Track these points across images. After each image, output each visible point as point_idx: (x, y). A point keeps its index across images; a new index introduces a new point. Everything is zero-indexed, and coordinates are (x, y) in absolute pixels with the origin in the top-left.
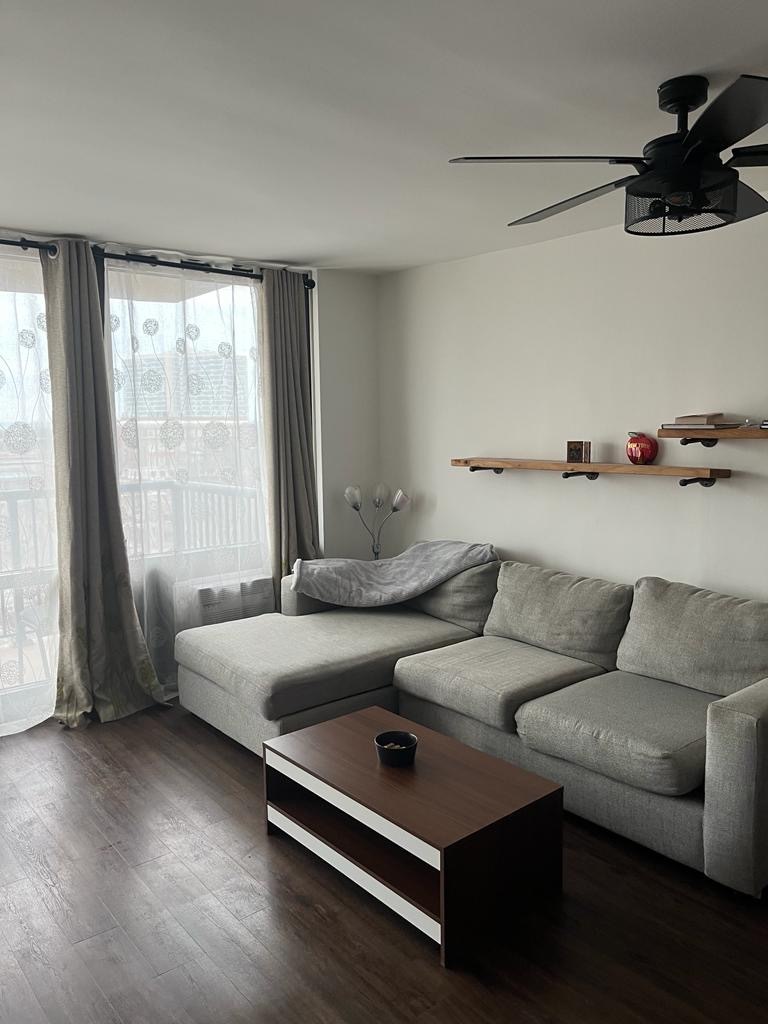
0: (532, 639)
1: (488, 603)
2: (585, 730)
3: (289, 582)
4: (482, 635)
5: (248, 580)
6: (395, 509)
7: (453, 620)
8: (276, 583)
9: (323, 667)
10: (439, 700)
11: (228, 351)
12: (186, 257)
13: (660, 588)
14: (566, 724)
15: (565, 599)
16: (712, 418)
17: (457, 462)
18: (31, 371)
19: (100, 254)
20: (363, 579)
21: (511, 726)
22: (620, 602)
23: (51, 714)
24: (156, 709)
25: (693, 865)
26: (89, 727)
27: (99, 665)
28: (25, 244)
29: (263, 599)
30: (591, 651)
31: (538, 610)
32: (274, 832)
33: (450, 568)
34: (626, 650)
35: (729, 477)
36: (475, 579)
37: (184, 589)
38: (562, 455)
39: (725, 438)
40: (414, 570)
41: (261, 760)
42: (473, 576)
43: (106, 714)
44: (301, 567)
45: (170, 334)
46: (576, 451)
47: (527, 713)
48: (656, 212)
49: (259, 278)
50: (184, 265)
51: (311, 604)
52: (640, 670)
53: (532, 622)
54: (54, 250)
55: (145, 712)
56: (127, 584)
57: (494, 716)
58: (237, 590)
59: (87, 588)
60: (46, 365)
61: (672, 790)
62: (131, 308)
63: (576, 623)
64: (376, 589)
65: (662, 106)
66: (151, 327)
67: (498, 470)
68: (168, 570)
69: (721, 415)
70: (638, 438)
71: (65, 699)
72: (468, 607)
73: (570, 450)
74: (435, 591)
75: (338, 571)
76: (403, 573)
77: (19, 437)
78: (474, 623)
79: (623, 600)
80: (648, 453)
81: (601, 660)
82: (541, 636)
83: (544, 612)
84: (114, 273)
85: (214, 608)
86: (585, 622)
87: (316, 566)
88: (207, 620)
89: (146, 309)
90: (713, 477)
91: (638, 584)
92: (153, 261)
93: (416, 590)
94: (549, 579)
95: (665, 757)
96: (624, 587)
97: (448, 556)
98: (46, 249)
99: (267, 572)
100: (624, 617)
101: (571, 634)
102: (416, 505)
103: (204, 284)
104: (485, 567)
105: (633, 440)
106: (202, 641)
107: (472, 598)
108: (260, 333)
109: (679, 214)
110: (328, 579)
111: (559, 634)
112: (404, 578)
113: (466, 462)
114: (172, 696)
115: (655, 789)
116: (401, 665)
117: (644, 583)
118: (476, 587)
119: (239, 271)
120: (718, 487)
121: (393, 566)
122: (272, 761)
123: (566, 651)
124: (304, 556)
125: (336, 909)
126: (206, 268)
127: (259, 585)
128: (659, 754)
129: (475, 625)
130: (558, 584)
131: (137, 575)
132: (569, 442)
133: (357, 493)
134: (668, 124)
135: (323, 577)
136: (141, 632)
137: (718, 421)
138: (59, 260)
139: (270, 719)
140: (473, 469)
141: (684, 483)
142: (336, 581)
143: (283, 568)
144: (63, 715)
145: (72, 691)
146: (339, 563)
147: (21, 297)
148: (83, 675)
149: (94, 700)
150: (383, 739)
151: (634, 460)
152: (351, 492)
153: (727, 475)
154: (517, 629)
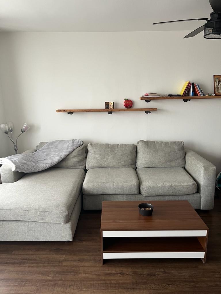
2: (167, 185)
4: (87, 169)
6: (23, 131)
7: (74, 167)
14: (160, 185)
15: (119, 151)
22: (133, 149)
30: (131, 165)
31: (111, 156)
35: (156, 110)
36: (80, 151)
38: (104, 107)
42: (79, 150)
47: (145, 186)
51: (21, 176)
53: (110, 161)
63: (125, 158)
64: (41, 163)
70: (127, 101)
72: (80, 162)
73: (106, 105)
74: (65, 159)
76: (48, 155)
78: (82, 166)
82: (114, 164)
83: (113, 157)
86: (128, 157)
91: (138, 143)
93: (59, 159)
104: (82, 147)
107: (80, 158)
110: (23, 163)
111: (121, 162)
113: (64, 111)
117: (141, 142)
118: (81, 154)
130: (113, 147)
132: (106, 102)
133: (7, 127)
135: (21, 163)
142: (26, 163)
151: (126, 107)
152: (4, 126)
153: (154, 110)
154: (104, 164)
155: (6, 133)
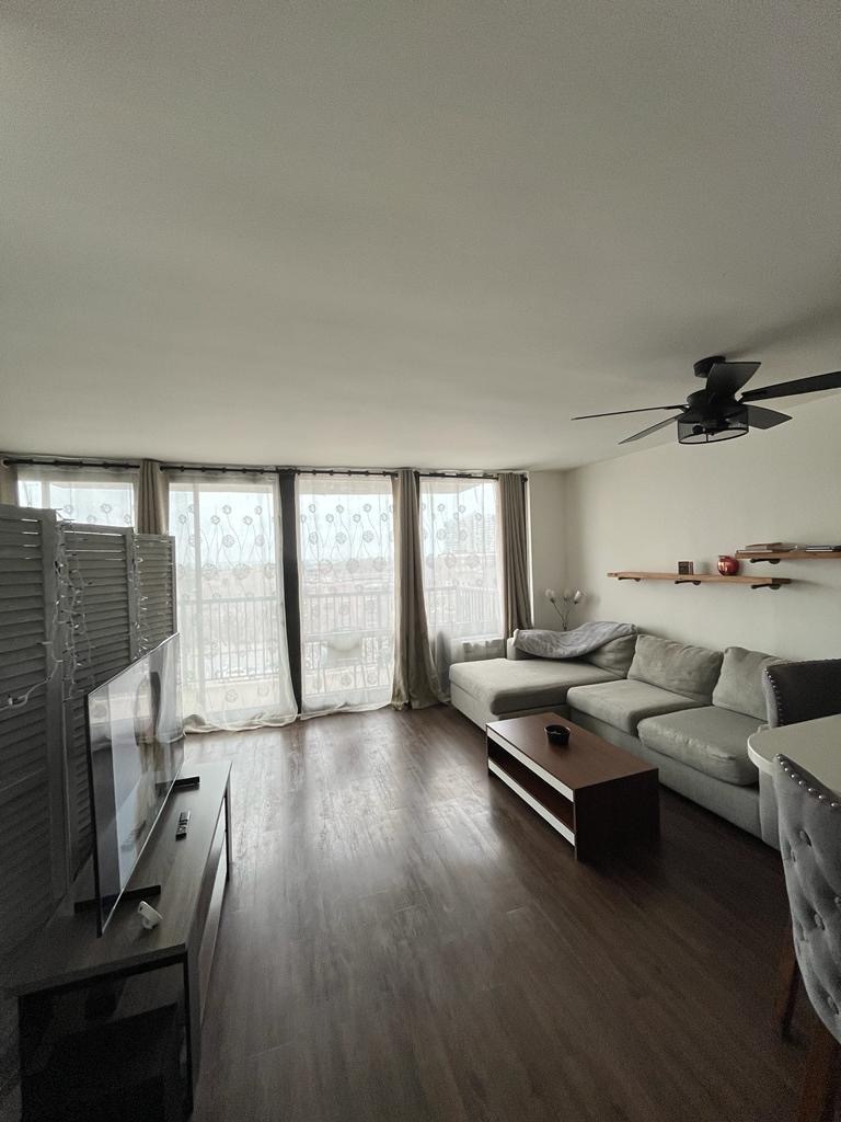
0: (656, 682)
1: (630, 659)
2: (680, 738)
3: (511, 641)
4: (626, 678)
5: (490, 640)
6: (576, 602)
7: (607, 669)
8: (505, 641)
9: (525, 688)
10: (592, 712)
11: (480, 517)
12: (459, 472)
13: (741, 654)
14: (667, 733)
15: (677, 658)
16: (770, 546)
17: (610, 575)
18: (385, 532)
19: (417, 475)
20: (555, 642)
21: (635, 732)
22: (713, 663)
23: (389, 703)
24: (441, 705)
25: (755, 833)
26: (407, 711)
27: (412, 679)
28: (385, 474)
29: (497, 651)
30: (695, 692)
31: (660, 664)
32: (491, 774)
33: (606, 637)
34: (718, 693)
35: (790, 583)
36: (621, 645)
37: (456, 643)
38: (676, 570)
39: (785, 559)
40: (584, 638)
41: (485, 733)
42: (620, 643)
43: (415, 705)
44: (518, 632)
45: (451, 510)
46: (685, 568)
47: (645, 725)
48: (697, 431)
49: (497, 479)
50: (458, 476)
51: (523, 655)
52: (727, 706)
53: (656, 672)
54: (397, 475)
55: (435, 706)
56: (426, 637)
57: (624, 725)
58: (483, 644)
59: (408, 639)
60: (392, 528)
61: (736, 781)
62: (432, 498)
63: (684, 675)
64: (562, 648)
65: (696, 375)
66: (442, 508)
67: (638, 580)
68: (448, 633)
69: (779, 544)
70: (724, 559)
71: (396, 695)
72: (617, 662)
73: (680, 567)
74: (597, 650)
75: (540, 637)
76: (578, 639)
77: (378, 564)
78: (621, 671)
79: (716, 661)
80: (733, 569)
81: (701, 698)
82: (661, 681)
83: (663, 666)
84: (424, 483)
85: (470, 654)
86: (690, 673)
87: (526, 633)
88: (467, 660)
89: (439, 498)
90: (776, 584)
91: (726, 651)
92: (443, 475)
94: (668, 645)
95: (731, 758)
96: (717, 653)
97: (605, 630)
98: (394, 475)
99: (501, 636)
100: (717, 673)
101: (681, 680)
102: (589, 600)
103: (468, 484)
104: (627, 638)
105: (722, 561)
106: (462, 670)
107: (620, 656)
108: (497, 507)
109: (712, 431)
110: (533, 641)
111: (673, 681)
112: (578, 642)
113: (616, 575)
114: (448, 700)
115: (725, 778)
116: (571, 691)
117: (730, 650)
118: (622, 650)
119: (486, 476)
120: (782, 589)
121: (572, 635)
122: (490, 734)
123: (678, 691)
124: (521, 627)
125: (520, 818)
126: (469, 476)
127: (496, 643)
128: (726, 756)
129: (622, 673)
130: (672, 649)
131: (432, 634)
132: (679, 562)
133: (553, 593)
134: (701, 384)
135: (531, 641)
136: (433, 663)
137: (776, 548)
138: (399, 479)
139: (494, 713)
140: (620, 579)
141: (754, 587)
142: (537, 643)
143: (508, 634)
144: (395, 703)
145: (399, 691)
146: (540, 632)
147: (383, 497)
148: (404, 684)
149: (410, 697)
150: (550, 729)
151: (722, 572)
152: (550, 592)
153: (787, 582)
154: (648, 677)
155: (552, 601)
